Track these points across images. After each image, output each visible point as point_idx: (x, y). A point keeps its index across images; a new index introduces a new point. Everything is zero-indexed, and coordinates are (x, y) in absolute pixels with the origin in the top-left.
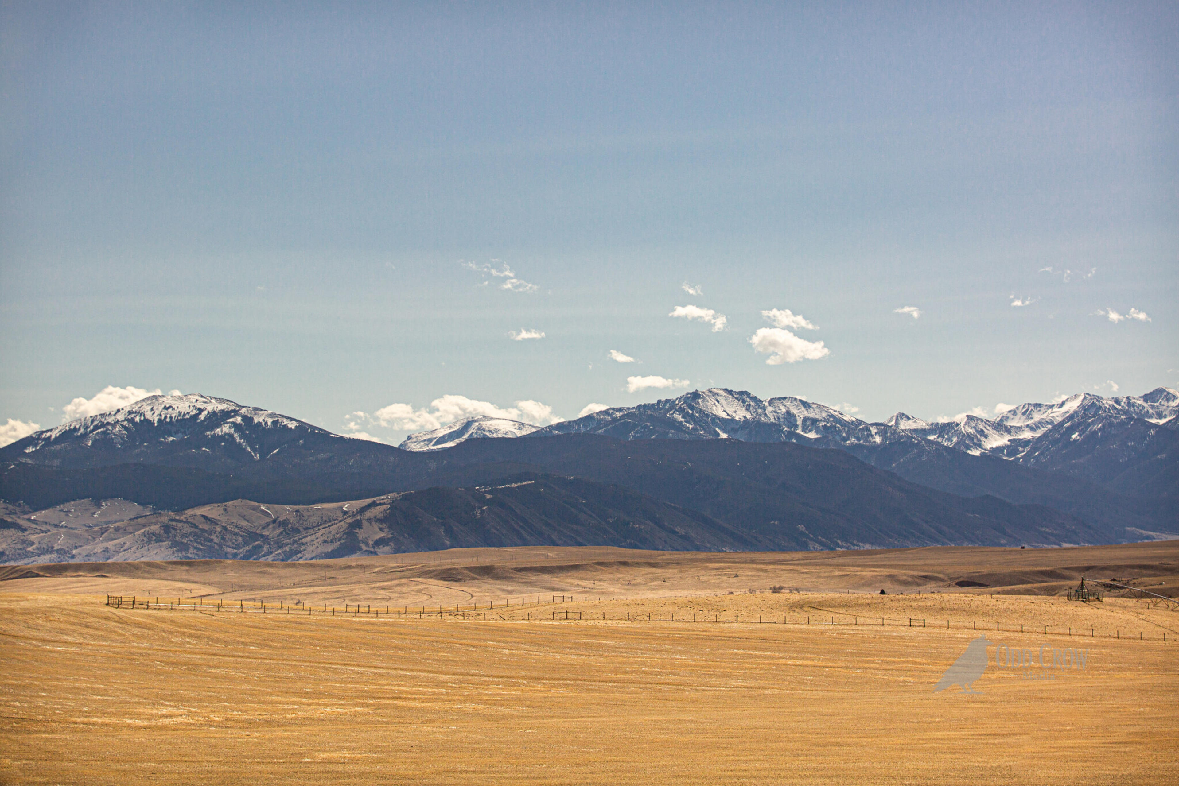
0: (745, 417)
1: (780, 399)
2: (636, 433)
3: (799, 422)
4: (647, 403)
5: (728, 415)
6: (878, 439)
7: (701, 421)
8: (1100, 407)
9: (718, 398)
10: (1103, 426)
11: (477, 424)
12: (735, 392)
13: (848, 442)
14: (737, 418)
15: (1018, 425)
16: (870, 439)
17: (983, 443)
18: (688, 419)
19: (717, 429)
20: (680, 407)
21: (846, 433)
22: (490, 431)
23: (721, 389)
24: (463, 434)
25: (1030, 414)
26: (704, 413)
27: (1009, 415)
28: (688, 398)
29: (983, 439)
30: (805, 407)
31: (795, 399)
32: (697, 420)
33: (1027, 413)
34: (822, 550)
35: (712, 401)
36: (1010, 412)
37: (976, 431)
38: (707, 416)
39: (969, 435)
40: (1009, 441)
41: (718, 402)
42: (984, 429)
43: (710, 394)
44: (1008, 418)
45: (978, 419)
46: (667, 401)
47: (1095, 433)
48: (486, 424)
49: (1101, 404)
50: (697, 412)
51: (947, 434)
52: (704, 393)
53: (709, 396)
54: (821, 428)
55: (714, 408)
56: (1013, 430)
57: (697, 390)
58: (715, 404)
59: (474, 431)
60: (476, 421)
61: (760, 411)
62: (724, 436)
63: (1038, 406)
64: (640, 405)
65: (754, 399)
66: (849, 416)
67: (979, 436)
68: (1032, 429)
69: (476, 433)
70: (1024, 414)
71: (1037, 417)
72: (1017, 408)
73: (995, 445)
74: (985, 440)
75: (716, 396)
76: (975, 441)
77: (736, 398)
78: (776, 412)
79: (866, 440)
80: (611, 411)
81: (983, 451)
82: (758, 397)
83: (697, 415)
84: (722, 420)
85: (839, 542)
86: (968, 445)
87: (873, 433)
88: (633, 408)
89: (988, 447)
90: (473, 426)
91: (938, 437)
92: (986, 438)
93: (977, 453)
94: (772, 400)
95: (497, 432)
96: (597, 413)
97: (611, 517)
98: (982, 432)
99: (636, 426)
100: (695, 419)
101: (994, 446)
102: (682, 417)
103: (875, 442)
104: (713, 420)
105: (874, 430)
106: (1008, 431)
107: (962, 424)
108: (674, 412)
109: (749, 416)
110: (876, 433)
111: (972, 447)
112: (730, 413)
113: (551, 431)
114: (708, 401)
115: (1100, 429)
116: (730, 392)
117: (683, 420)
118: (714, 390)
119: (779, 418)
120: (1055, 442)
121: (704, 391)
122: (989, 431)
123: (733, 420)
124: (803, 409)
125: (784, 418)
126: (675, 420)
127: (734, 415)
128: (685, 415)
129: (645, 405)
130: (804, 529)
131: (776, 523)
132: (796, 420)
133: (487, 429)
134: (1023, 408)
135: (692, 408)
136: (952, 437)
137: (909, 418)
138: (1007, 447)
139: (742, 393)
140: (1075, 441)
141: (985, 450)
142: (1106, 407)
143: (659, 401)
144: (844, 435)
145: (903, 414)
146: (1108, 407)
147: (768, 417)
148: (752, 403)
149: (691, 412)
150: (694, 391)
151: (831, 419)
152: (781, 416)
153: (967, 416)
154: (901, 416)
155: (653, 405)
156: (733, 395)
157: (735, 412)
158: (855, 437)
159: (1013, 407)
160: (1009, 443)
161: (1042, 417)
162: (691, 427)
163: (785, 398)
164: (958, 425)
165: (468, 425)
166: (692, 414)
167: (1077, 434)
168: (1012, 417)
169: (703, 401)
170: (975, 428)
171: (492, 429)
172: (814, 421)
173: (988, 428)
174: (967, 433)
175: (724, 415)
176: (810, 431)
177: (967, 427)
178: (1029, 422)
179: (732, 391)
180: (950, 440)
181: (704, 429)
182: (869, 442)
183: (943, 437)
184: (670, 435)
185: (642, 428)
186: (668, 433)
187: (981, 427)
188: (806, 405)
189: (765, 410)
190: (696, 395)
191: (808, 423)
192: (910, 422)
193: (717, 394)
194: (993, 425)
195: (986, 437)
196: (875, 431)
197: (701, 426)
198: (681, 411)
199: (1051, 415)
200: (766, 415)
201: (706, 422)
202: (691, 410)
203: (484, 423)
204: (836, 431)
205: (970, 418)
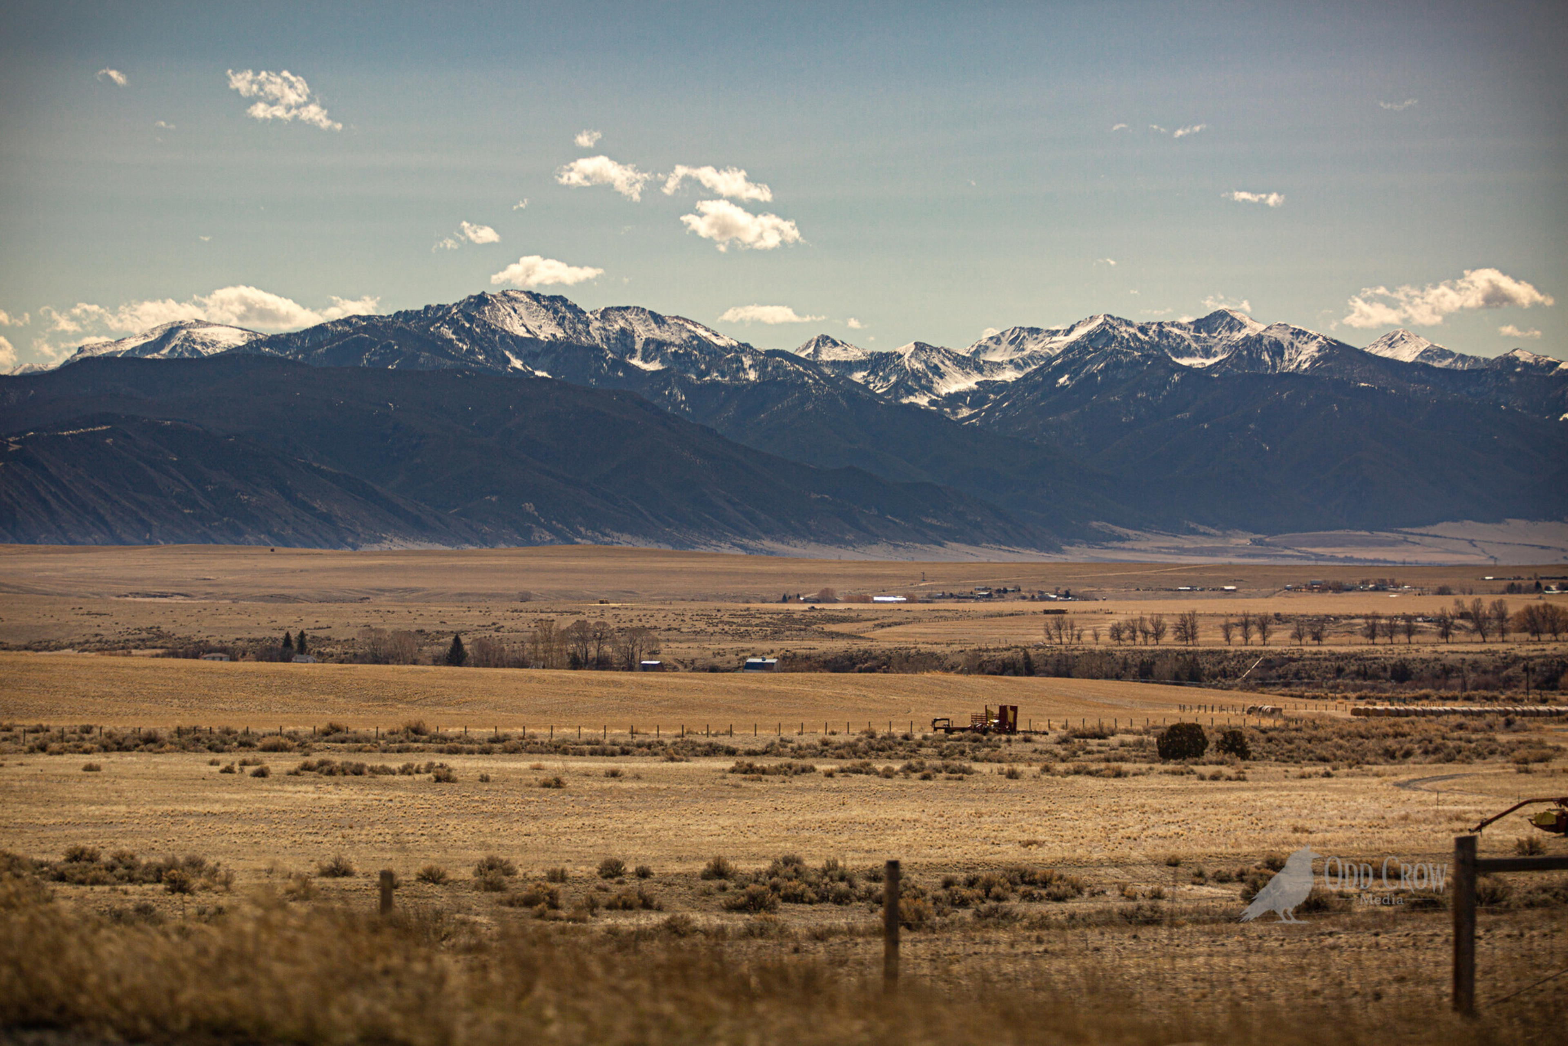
0: (554, 336)
1: (619, 309)
2: (374, 354)
3: (639, 346)
4: (409, 309)
5: (528, 331)
6: (752, 376)
7: (481, 339)
8: (1115, 337)
9: (516, 306)
10: (1106, 366)
11: (184, 332)
12: (544, 297)
13: (708, 378)
14: (542, 337)
15: (999, 360)
16: (741, 374)
17: (935, 385)
18: (463, 335)
19: (507, 353)
20: (452, 318)
21: (705, 364)
22: (204, 344)
23: (522, 292)
24: (163, 348)
25: (1021, 343)
26: (489, 327)
27: (990, 343)
28: (471, 304)
29: (936, 379)
30: (656, 322)
31: (643, 310)
32: (476, 337)
33: (1017, 342)
34: (551, 541)
35: (505, 309)
36: (991, 338)
37: (927, 366)
38: (494, 332)
39: (915, 374)
40: (977, 383)
41: (515, 311)
42: (940, 365)
43: (503, 299)
44: (987, 348)
45: (932, 349)
46: (440, 307)
47: (1093, 376)
48: (199, 333)
49: (1116, 332)
50: (477, 326)
51: (883, 370)
52: (494, 296)
53: (501, 301)
54: (669, 355)
55: (508, 320)
56: (987, 367)
57: (484, 293)
58: (509, 314)
59: (179, 343)
60: (183, 328)
61: (580, 327)
62: (518, 364)
63: (1034, 331)
64: (399, 312)
65: (573, 308)
66: (726, 338)
67: (930, 375)
68: (1018, 367)
69: (182, 346)
70: (1012, 342)
71: (1031, 347)
72: (1003, 333)
73: (953, 388)
74: (939, 381)
75: (514, 302)
76: (923, 382)
77: (544, 306)
78: (604, 329)
79: (735, 377)
80: (354, 320)
81: (934, 397)
82: (579, 306)
83: (478, 330)
84: (516, 339)
85: (582, 529)
86: (911, 387)
87: (746, 366)
88: (389, 316)
89: (944, 391)
90: (178, 335)
91: (869, 375)
92: (942, 378)
93: (923, 401)
94: (606, 309)
95: (213, 345)
96: (333, 323)
97: (210, 483)
98: (936, 370)
99: (373, 344)
100: (473, 337)
101: (952, 391)
102: (453, 333)
103: (747, 380)
104: (502, 338)
105: (747, 362)
106: (980, 369)
107: (907, 357)
108: (442, 325)
109: (560, 334)
110: (750, 366)
111: (916, 390)
112: (531, 329)
113: (258, 348)
114: (499, 310)
115: (1100, 371)
116: (536, 297)
117: (454, 337)
118: (511, 293)
119: (608, 339)
120: (1036, 387)
121: (495, 293)
122: (948, 367)
123: (535, 340)
124: (653, 325)
125: (616, 339)
126: (442, 338)
127: (538, 332)
128: (458, 329)
129: (406, 312)
130: (533, 508)
131: (494, 499)
132: (634, 343)
133: (199, 340)
134: (1012, 333)
135: (471, 319)
136: (890, 374)
137: (835, 344)
138: (972, 392)
139: (553, 299)
140: (1063, 387)
141: (938, 396)
142: (1123, 337)
143: (427, 308)
144: (703, 367)
145: (828, 338)
146: (1127, 336)
147: (592, 337)
148: (568, 315)
149: (467, 325)
150: (479, 293)
151: (695, 342)
152: (612, 335)
153: (916, 344)
154: (825, 340)
155: (418, 312)
156: (539, 302)
157: (540, 327)
158: (718, 371)
159: (996, 332)
160: (975, 387)
161: (1035, 349)
162: (465, 347)
163: (628, 308)
164: (900, 356)
165: (171, 332)
166: (470, 328)
167: (1066, 376)
168: (994, 346)
169: (492, 309)
170: (925, 362)
171: (207, 341)
172: (661, 345)
173: (947, 362)
174: (912, 369)
175: (521, 332)
176: (653, 359)
177: (913, 361)
178: (1016, 356)
179: (538, 295)
180: (886, 379)
181: (486, 352)
182: (739, 379)
183: (877, 375)
184: (422, 360)
185: (382, 348)
186: (418, 357)
187: (936, 361)
188: (658, 319)
189: (588, 326)
190: (481, 300)
191: (652, 347)
192: (838, 350)
193: (516, 300)
194: (955, 358)
195: (942, 376)
196: (750, 362)
197: (481, 347)
198: (453, 323)
199: (1049, 346)
200: (588, 333)
201: (491, 342)
202: (468, 322)
203: (197, 330)
204: (691, 361)
205: (920, 347)
